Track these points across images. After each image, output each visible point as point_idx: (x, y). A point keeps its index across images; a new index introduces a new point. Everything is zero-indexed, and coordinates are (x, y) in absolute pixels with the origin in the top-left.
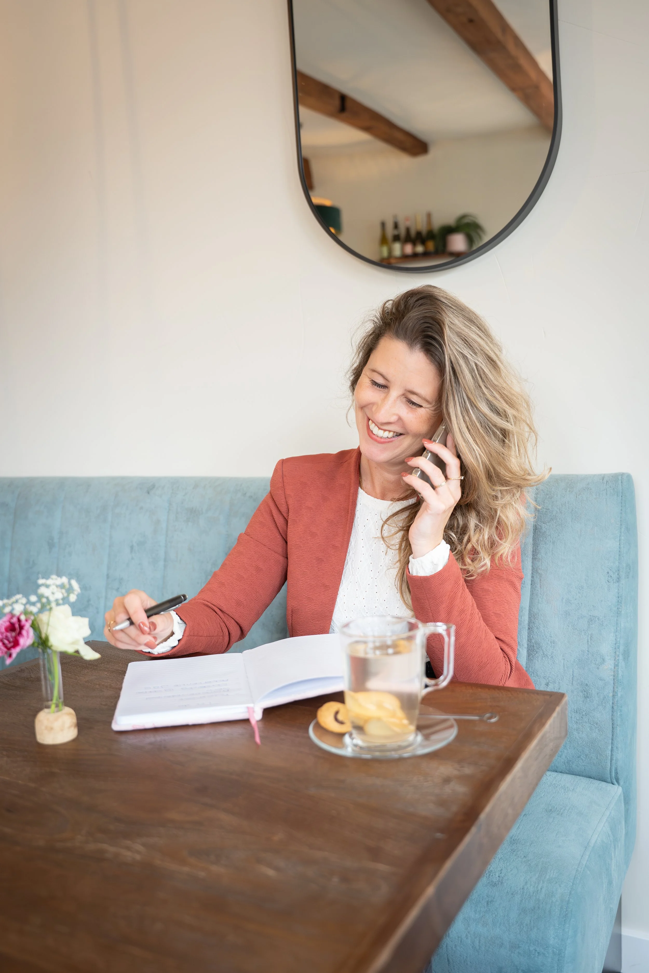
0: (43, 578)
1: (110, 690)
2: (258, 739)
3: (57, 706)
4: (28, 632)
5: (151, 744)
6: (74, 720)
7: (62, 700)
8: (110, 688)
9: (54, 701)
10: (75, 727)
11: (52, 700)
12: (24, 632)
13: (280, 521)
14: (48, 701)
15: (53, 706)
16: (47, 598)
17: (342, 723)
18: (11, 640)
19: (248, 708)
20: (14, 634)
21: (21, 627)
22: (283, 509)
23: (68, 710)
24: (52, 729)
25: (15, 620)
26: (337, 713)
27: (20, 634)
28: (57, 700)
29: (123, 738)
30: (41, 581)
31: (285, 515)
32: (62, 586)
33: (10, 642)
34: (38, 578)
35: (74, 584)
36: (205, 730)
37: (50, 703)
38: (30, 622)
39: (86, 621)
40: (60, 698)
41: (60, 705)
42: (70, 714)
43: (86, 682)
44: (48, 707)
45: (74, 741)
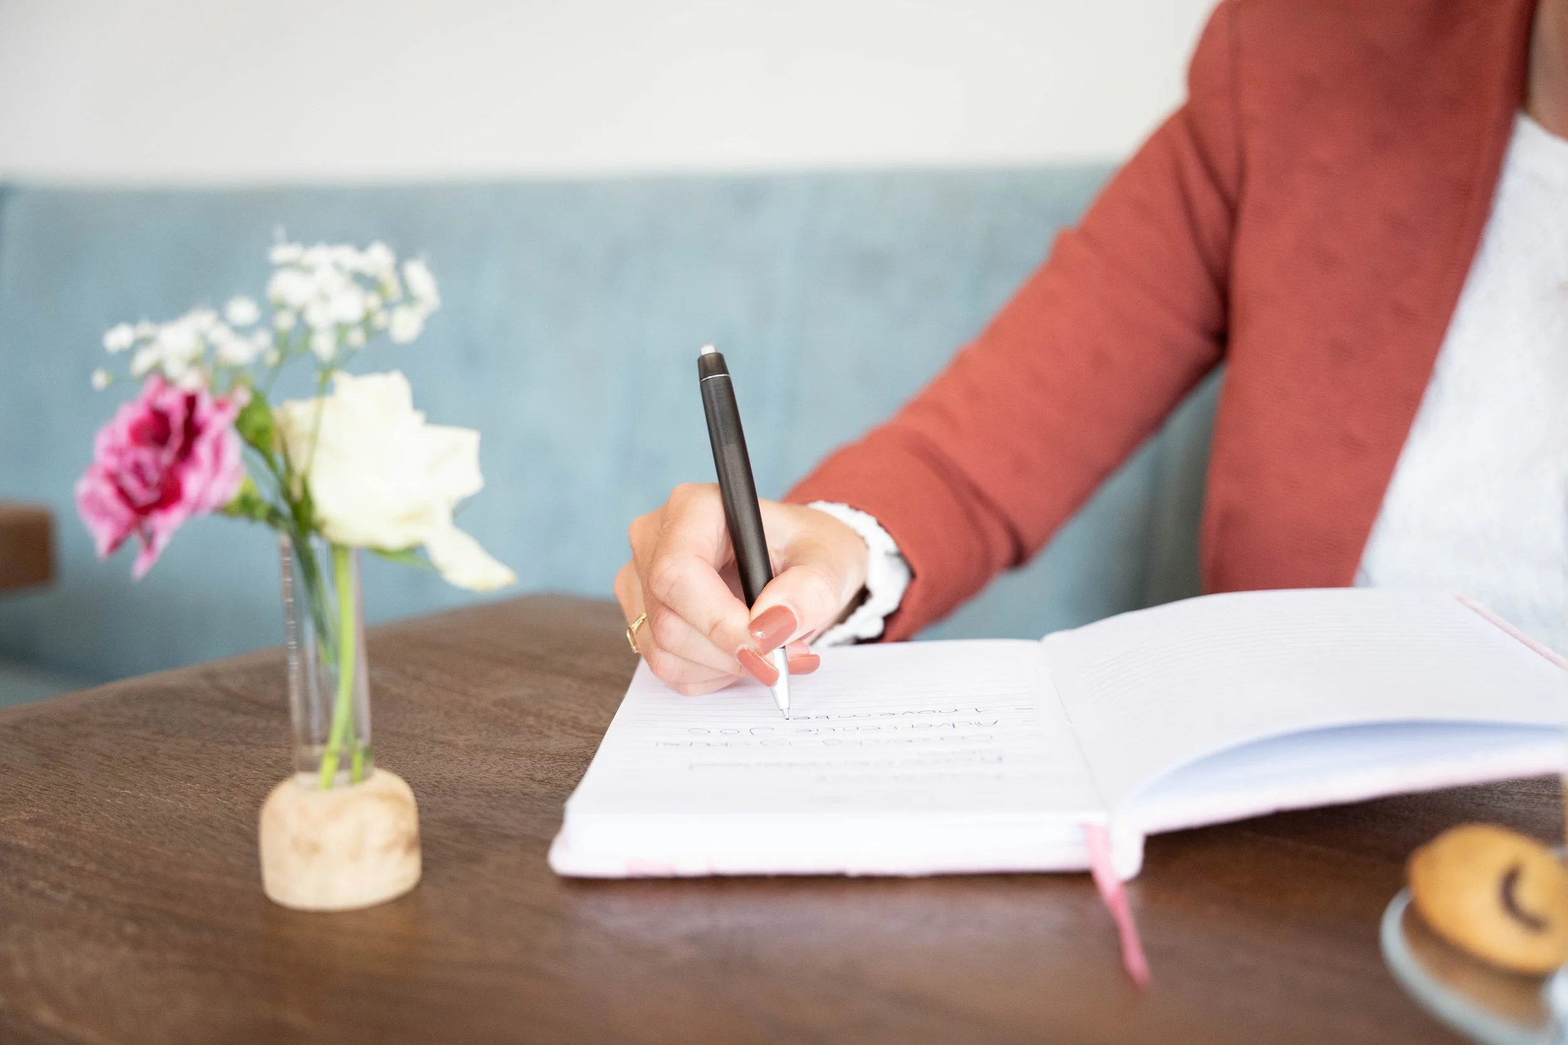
0: (291, 239)
1: (572, 734)
2: (1136, 960)
3: (344, 763)
4: (217, 452)
5: (693, 939)
6: (409, 823)
7: (363, 743)
8: (573, 727)
9: (336, 742)
10: (410, 847)
11: (324, 741)
12: (203, 449)
13: (1208, 205)
14: (309, 741)
15: (329, 764)
16: (300, 314)
17: (1534, 923)
18: (154, 476)
19: (1086, 827)
20: (167, 457)
21: (192, 430)
22: (1226, 165)
23: (387, 781)
24: (314, 848)
25: (171, 401)
26: (1510, 881)
27: (186, 453)
28: (345, 740)
29: (588, 906)
30: (282, 253)
31: (1230, 185)
32: (365, 281)
33: (145, 484)
34: (271, 242)
35: (419, 277)
36: (909, 903)
37: (317, 750)
38: (232, 413)
39: (468, 440)
40: (358, 735)
41: (358, 760)
42: (395, 798)
43: (495, 704)
44: (312, 767)
45: (400, 901)
